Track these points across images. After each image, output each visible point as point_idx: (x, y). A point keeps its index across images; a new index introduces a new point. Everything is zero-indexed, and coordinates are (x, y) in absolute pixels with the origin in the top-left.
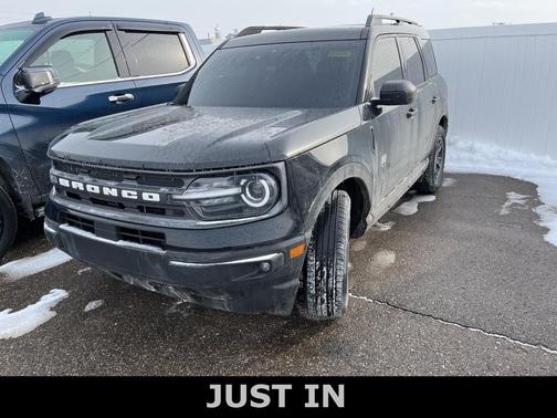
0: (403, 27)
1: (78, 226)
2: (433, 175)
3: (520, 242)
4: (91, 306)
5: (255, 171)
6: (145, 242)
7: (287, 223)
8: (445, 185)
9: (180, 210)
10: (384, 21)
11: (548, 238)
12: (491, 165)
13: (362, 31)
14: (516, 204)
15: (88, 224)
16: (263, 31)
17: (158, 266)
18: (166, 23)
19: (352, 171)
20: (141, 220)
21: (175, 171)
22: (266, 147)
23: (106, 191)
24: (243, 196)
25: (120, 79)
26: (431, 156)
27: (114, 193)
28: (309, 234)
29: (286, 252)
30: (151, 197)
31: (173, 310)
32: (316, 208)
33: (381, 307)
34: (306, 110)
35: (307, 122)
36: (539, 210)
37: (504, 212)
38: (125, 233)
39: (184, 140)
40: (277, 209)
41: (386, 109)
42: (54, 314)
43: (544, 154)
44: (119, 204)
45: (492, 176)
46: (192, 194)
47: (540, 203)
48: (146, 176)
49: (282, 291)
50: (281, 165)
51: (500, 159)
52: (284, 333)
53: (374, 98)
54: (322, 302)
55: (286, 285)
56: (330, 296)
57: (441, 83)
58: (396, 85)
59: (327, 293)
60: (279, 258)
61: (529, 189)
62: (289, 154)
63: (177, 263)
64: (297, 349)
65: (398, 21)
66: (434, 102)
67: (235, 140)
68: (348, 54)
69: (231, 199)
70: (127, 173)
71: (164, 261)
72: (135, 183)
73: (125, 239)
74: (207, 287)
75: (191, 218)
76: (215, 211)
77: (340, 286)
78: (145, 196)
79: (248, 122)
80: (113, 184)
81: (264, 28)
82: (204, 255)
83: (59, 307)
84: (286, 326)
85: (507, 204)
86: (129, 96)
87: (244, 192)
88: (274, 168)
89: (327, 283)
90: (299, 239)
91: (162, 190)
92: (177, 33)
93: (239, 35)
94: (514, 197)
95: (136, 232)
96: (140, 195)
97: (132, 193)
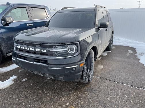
0: (103, 9)
1: (22, 59)
2: (110, 45)
3: (133, 62)
4: (24, 80)
5: (72, 44)
6: (42, 63)
7: (79, 58)
8: (113, 48)
9: (52, 54)
10: (99, 7)
11: (140, 61)
12: (124, 43)
13: (95, 9)
14: (131, 53)
15: (25, 58)
16: (68, 9)
17: (45, 69)
18: (39, 5)
19: (94, 44)
20: (41, 57)
21: (51, 44)
22: (74, 38)
23: (31, 49)
24: (68, 51)
25: (29, 20)
26: (110, 41)
27: (33, 50)
28: (85, 60)
29: (79, 65)
30: (44, 51)
31: (46, 81)
32: (86, 54)
33: (101, 79)
34: (82, 29)
35: (83, 32)
36: (137, 54)
37: (128, 55)
38: (36, 60)
39: (52, 36)
40: (77, 54)
41: (101, 29)
42: (14, 82)
43: (137, 41)
44: (35, 53)
45: (124, 46)
46: (55, 50)
48: (42, 45)
50: (78, 43)
51: (126, 42)
52: (77, 86)
53: (98, 26)
54: (87, 78)
55: (79, 74)
56: (89, 76)
57: (112, 23)
58: (104, 23)
59: (89, 75)
61: (134, 49)
62: (80, 40)
63: (51, 68)
64: (81, 90)
65: (102, 7)
66: (111, 27)
67: (66, 36)
68: (92, 15)
69: (65, 51)
70: (37, 44)
71: (47, 68)
72: (39, 47)
73: (36, 62)
74: (59, 74)
75: (55, 56)
76: (61, 54)
77: (92, 74)
78: (42, 51)
79: (68, 32)
80: (33, 47)
81: (68, 8)
82: (58, 66)
83: (15, 80)
84: (77, 84)
85: (129, 53)
86: (32, 24)
87: (68, 50)
88: (76, 43)
89: (89, 73)
90: (82, 62)
91: (47, 49)
92: (44, 8)
93: (62, 9)
94: (130, 51)
95: (39, 60)
96: (41, 50)
97: (39, 50)
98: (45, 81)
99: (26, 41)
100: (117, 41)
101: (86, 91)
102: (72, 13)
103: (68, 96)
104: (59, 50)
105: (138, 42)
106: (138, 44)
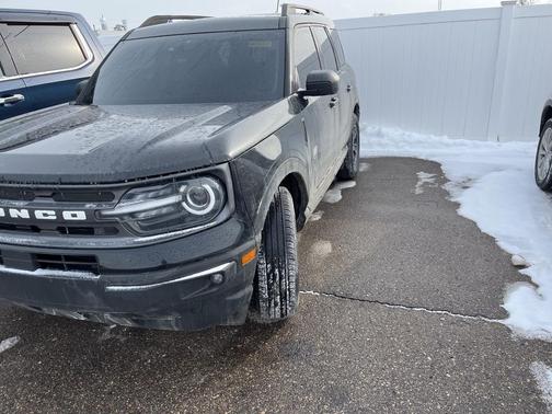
0: (312, 17)
2: (352, 160)
3: (438, 218)
4: (5, 345)
5: (197, 176)
6: (71, 268)
7: (235, 229)
8: (361, 170)
9: (112, 227)
10: (298, 11)
11: (462, 212)
12: (398, 147)
13: (280, 20)
14: (427, 183)
17: (91, 294)
18: (49, 13)
19: (291, 166)
20: (65, 243)
21: (101, 183)
22: (205, 147)
23: (14, 213)
24: (184, 204)
25: (6, 78)
26: (349, 143)
27: (25, 214)
28: (259, 237)
29: (238, 260)
30: (74, 216)
31: (106, 336)
32: (263, 209)
33: (329, 300)
34: (235, 105)
35: (242, 118)
36: (447, 187)
37: (418, 191)
38: (44, 260)
39: (107, 145)
40: (224, 216)
41: (312, 99)
43: (441, 135)
44: (33, 227)
46: (125, 208)
47: (447, 180)
48: (64, 190)
49: (235, 302)
50: (225, 167)
51: (405, 141)
52: (236, 342)
53: (300, 90)
54: (276, 305)
55: (240, 295)
56: (284, 297)
57: (350, 70)
58: (321, 75)
59: (281, 295)
60: (231, 268)
61: (434, 167)
62: (232, 153)
63: (116, 288)
64: (253, 358)
65: (308, 11)
66: (349, 90)
67: (167, 142)
68: (269, 44)
69: (172, 209)
70: (38, 189)
71: (98, 288)
72: (51, 201)
73: (44, 266)
74: (153, 310)
75: (127, 236)
76: (154, 223)
77: (293, 286)
78: (67, 215)
79: (178, 122)
80: (22, 203)
82: (147, 275)
84: (238, 335)
85: (419, 183)
86: (19, 96)
87: (185, 199)
88: (217, 170)
89: (280, 285)
90: (249, 244)
91: (88, 206)
92: (68, 24)
93: (143, 25)
94: (424, 177)
95: (58, 257)
97: (49, 212)
100: (374, 139)
101: (275, 360)
102: (189, 40)
103: (202, 391)
104: (144, 205)
105: (445, 139)
106: (447, 145)
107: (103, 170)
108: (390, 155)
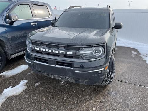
3: (141, 64)
4: (37, 84)
5: (99, 46)
6: (65, 66)
7: (104, 60)
9: (78, 57)
11: (147, 62)
12: (125, 44)
13: (107, 9)
15: (46, 61)
16: (75, 8)
17: (70, 73)
20: (66, 60)
21: (78, 46)
23: (54, 51)
24: (93, 53)
25: (33, 18)
27: (57, 52)
29: (105, 68)
31: (62, 84)
33: (117, 82)
36: (141, 56)
37: (133, 56)
40: (103, 57)
41: (114, 29)
42: (26, 87)
44: (57, 55)
45: (128, 47)
47: (140, 54)
48: (68, 47)
51: (126, 43)
52: (96, 89)
54: (108, 81)
55: (102, 77)
58: (119, 24)
59: (110, 78)
60: (103, 70)
61: (136, 50)
62: (107, 41)
64: (102, 94)
68: (105, 15)
69: (91, 54)
70: (61, 46)
72: (64, 49)
73: (58, 65)
74: (84, 78)
75: (81, 59)
78: (68, 53)
80: (56, 49)
81: (74, 6)
83: (26, 85)
85: (133, 54)
86: (36, 23)
88: (104, 45)
89: (111, 76)
90: (107, 64)
91: (73, 51)
93: (69, 8)
94: (134, 53)
95: (63, 63)
96: (66, 53)
97: (63, 52)
98: (60, 85)
99: (47, 42)
102: (84, 13)
105: (138, 43)
106: (139, 45)
107: (78, 43)
108: (123, 46)
